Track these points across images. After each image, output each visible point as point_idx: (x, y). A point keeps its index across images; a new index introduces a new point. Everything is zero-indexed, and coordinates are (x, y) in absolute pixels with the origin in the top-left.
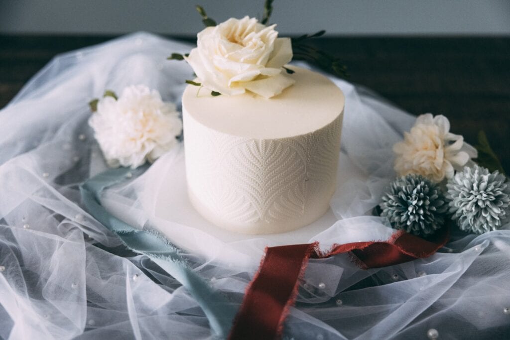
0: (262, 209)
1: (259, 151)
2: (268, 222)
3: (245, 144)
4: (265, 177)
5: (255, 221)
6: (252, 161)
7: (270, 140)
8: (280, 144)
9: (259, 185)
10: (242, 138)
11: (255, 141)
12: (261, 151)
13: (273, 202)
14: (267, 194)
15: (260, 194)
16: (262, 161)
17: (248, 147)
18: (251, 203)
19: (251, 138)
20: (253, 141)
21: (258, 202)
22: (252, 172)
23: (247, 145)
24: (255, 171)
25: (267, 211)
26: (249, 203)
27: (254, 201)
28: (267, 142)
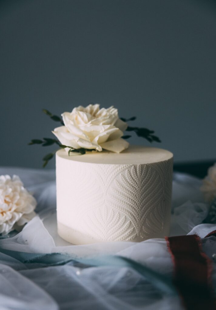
0: (138, 226)
1: (137, 175)
2: (142, 238)
3: (127, 170)
4: (141, 197)
5: (133, 238)
6: (132, 184)
7: (144, 165)
8: (150, 168)
9: (136, 204)
10: (125, 165)
11: (134, 167)
12: (138, 175)
13: (146, 219)
14: (142, 212)
15: (137, 213)
16: (139, 183)
17: (129, 172)
18: (130, 222)
19: (131, 165)
20: (133, 167)
21: (136, 220)
22: (132, 193)
23: (128, 170)
24: (134, 193)
25: (142, 227)
26: (129, 221)
27: (133, 219)
28: (142, 166)
